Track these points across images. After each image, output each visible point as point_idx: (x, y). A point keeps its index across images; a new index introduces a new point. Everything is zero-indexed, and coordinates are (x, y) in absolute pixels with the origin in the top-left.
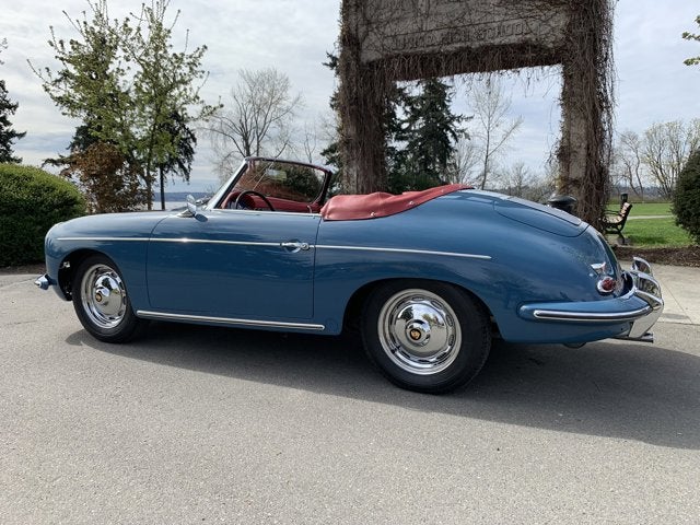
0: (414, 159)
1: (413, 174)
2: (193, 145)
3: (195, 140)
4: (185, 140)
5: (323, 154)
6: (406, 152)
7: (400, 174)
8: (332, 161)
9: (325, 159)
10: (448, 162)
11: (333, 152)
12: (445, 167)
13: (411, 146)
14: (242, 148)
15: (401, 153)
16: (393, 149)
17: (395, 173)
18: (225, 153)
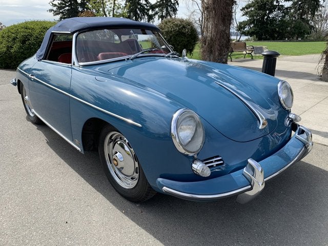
0: (295, 12)
1: (293, 20)
2: (177, 6)
3: (178, 4)
4: (174, 4)
5: (241, 10)
6: (290, 8)
7: (284, 21)
8: (246, 14)
9: (242, 13)
10: (316, 13)
11: (247, 8)
12: (313, 16)
13: (295, 4)
14: (200, 7)
15: (287, 8)
16: (282, 6)
17: (282, 20)
18: (192, 10)
